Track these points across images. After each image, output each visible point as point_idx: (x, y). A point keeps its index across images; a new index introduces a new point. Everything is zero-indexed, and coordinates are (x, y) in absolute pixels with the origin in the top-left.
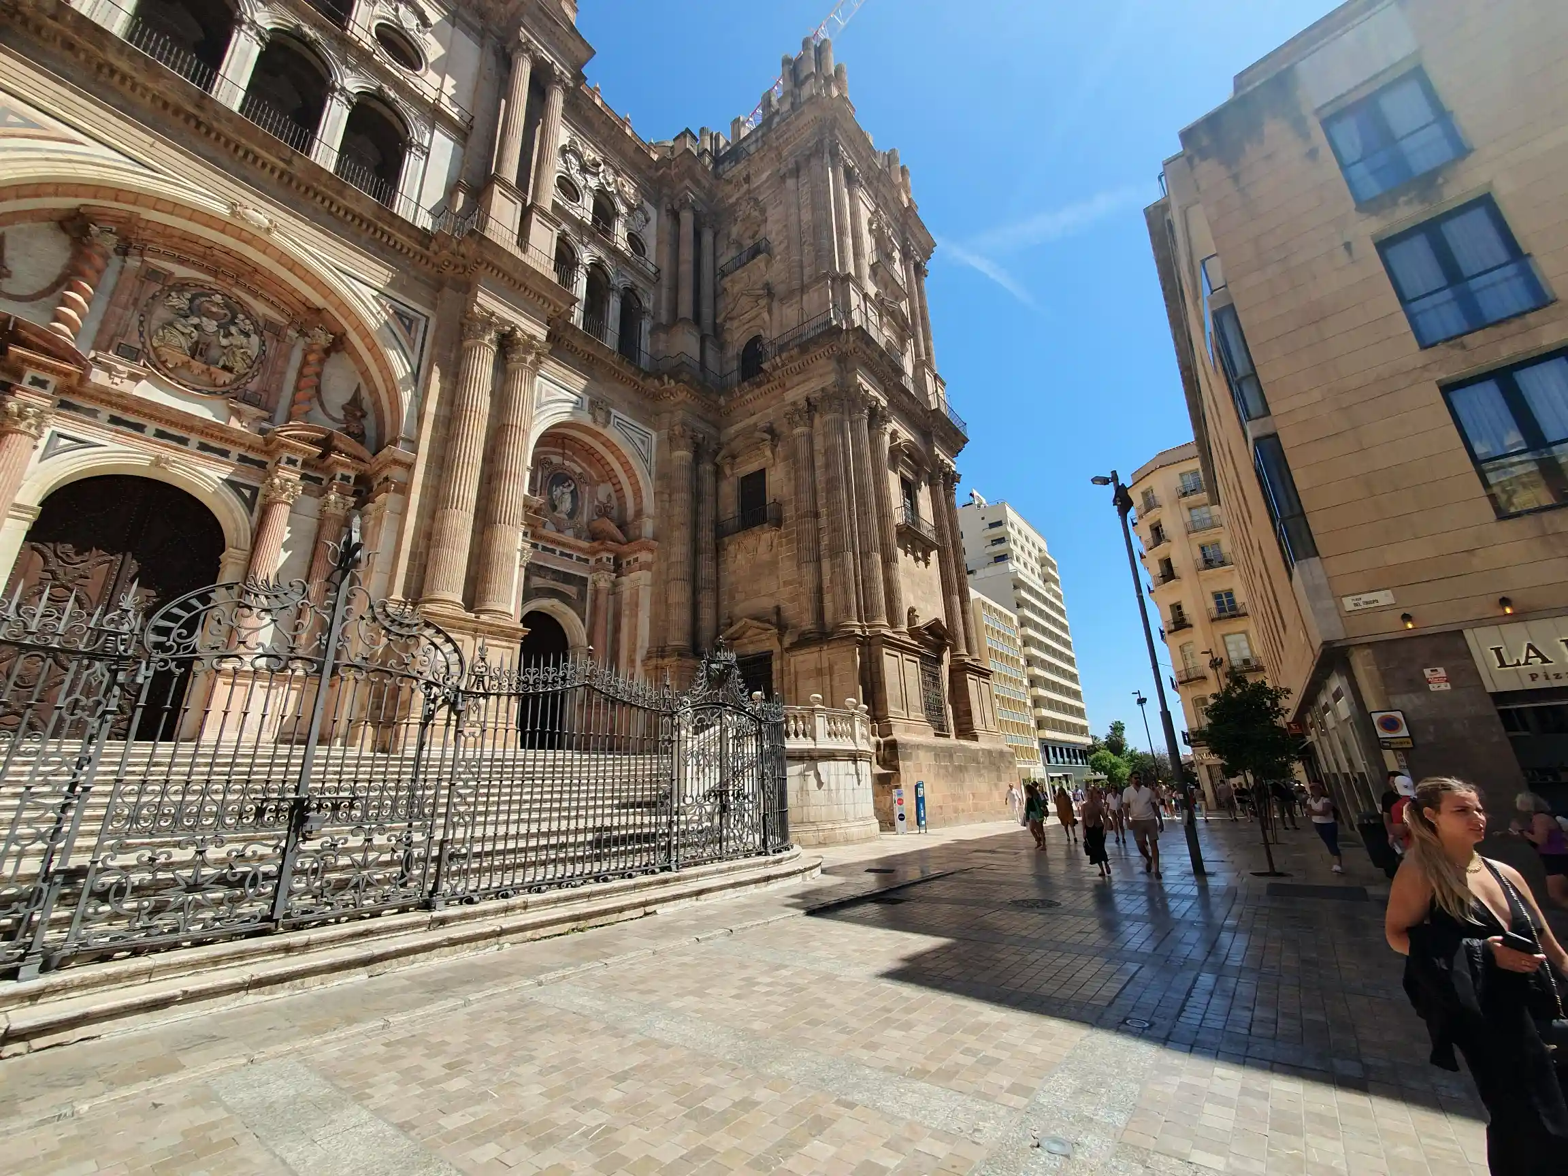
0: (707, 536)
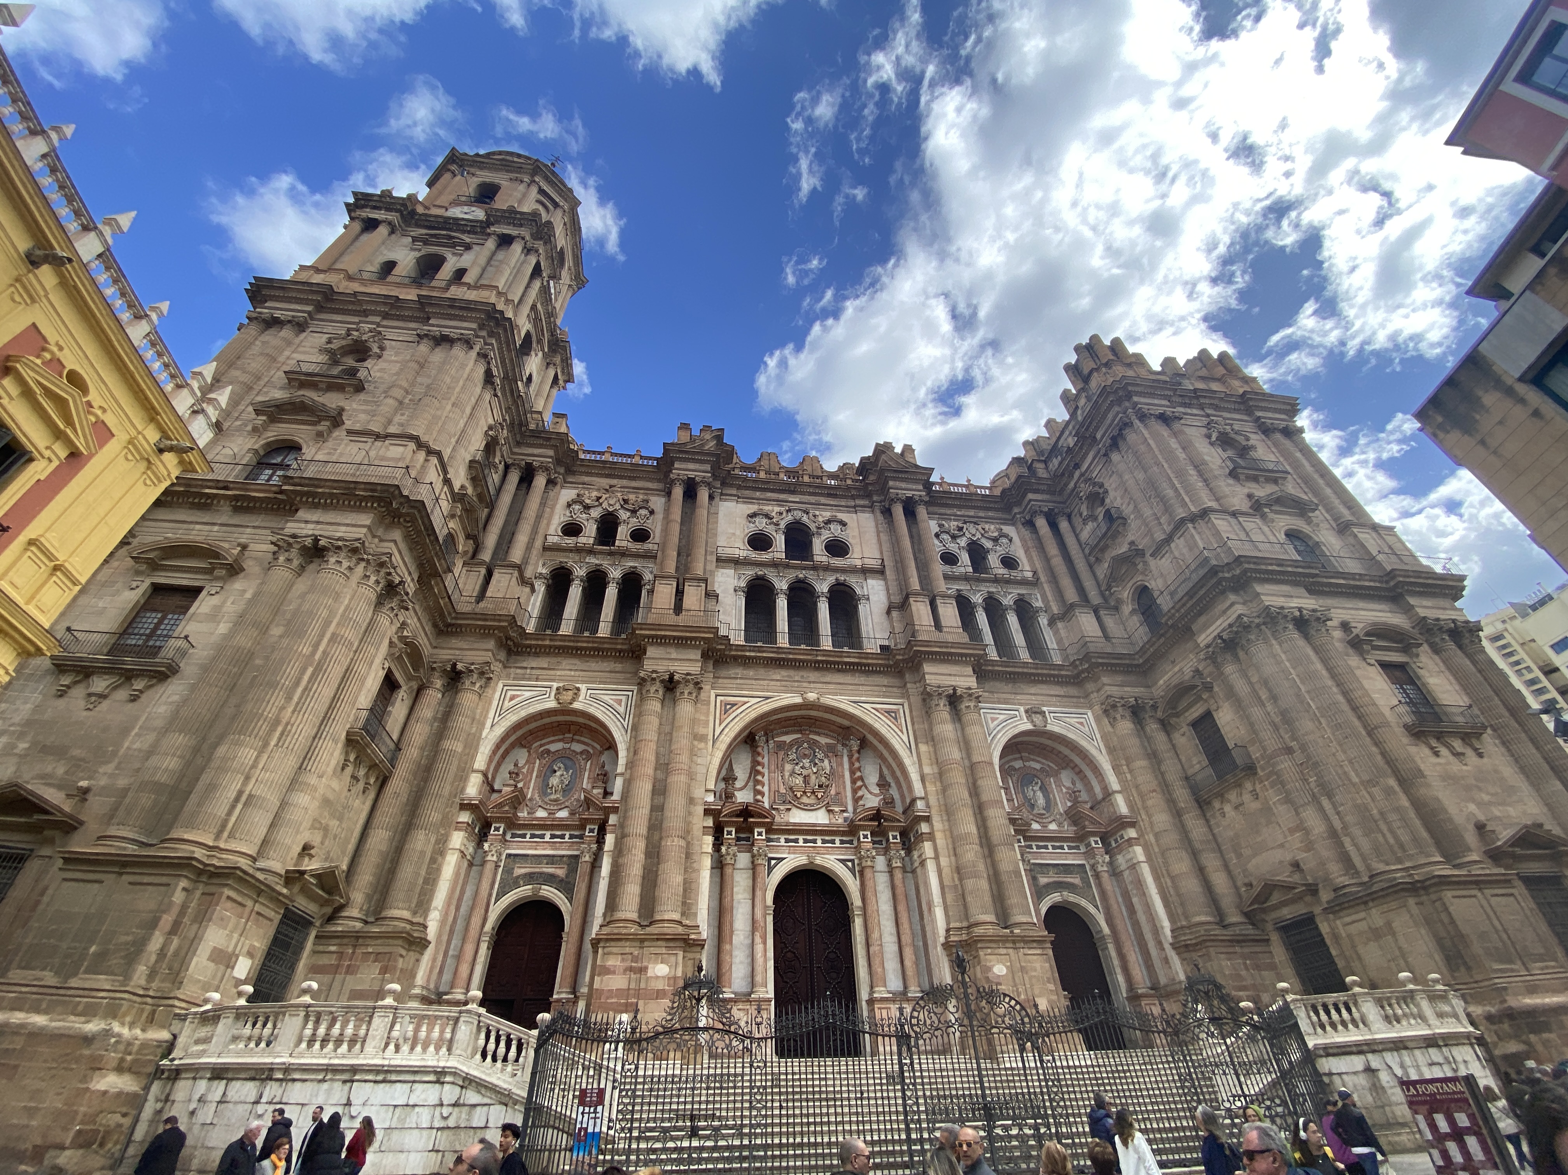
0: (1182, 795)
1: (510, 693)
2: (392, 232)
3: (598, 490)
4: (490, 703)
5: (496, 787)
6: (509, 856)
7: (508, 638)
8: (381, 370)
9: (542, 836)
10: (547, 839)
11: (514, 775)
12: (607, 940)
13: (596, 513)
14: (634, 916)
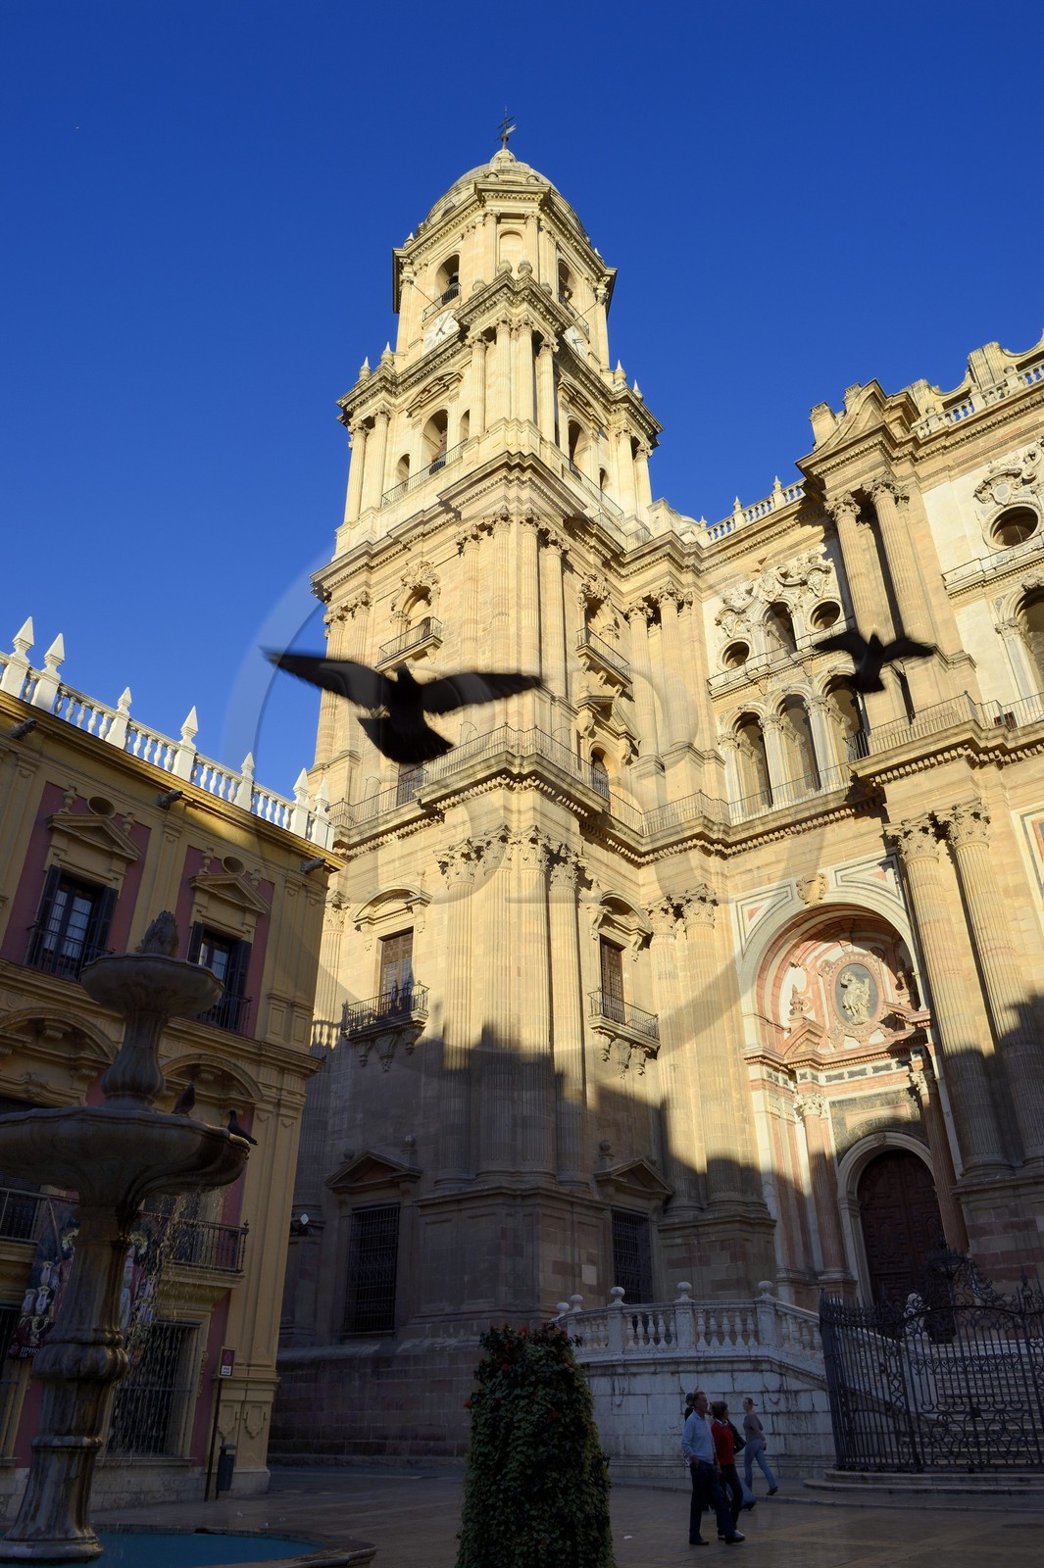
1: (746, 909)
2: (389, 419)
3: (747, 577)
4: (729, 929)
5: (785, 1023)
6: (833, 1104)
7: (712, 842)
8: (447, 609)
9: (862, 1072)
10: (870, 1073)
11: (797, 1006)
12: (968, 1193)
13: (757, 613)
14: (998, 1158)
